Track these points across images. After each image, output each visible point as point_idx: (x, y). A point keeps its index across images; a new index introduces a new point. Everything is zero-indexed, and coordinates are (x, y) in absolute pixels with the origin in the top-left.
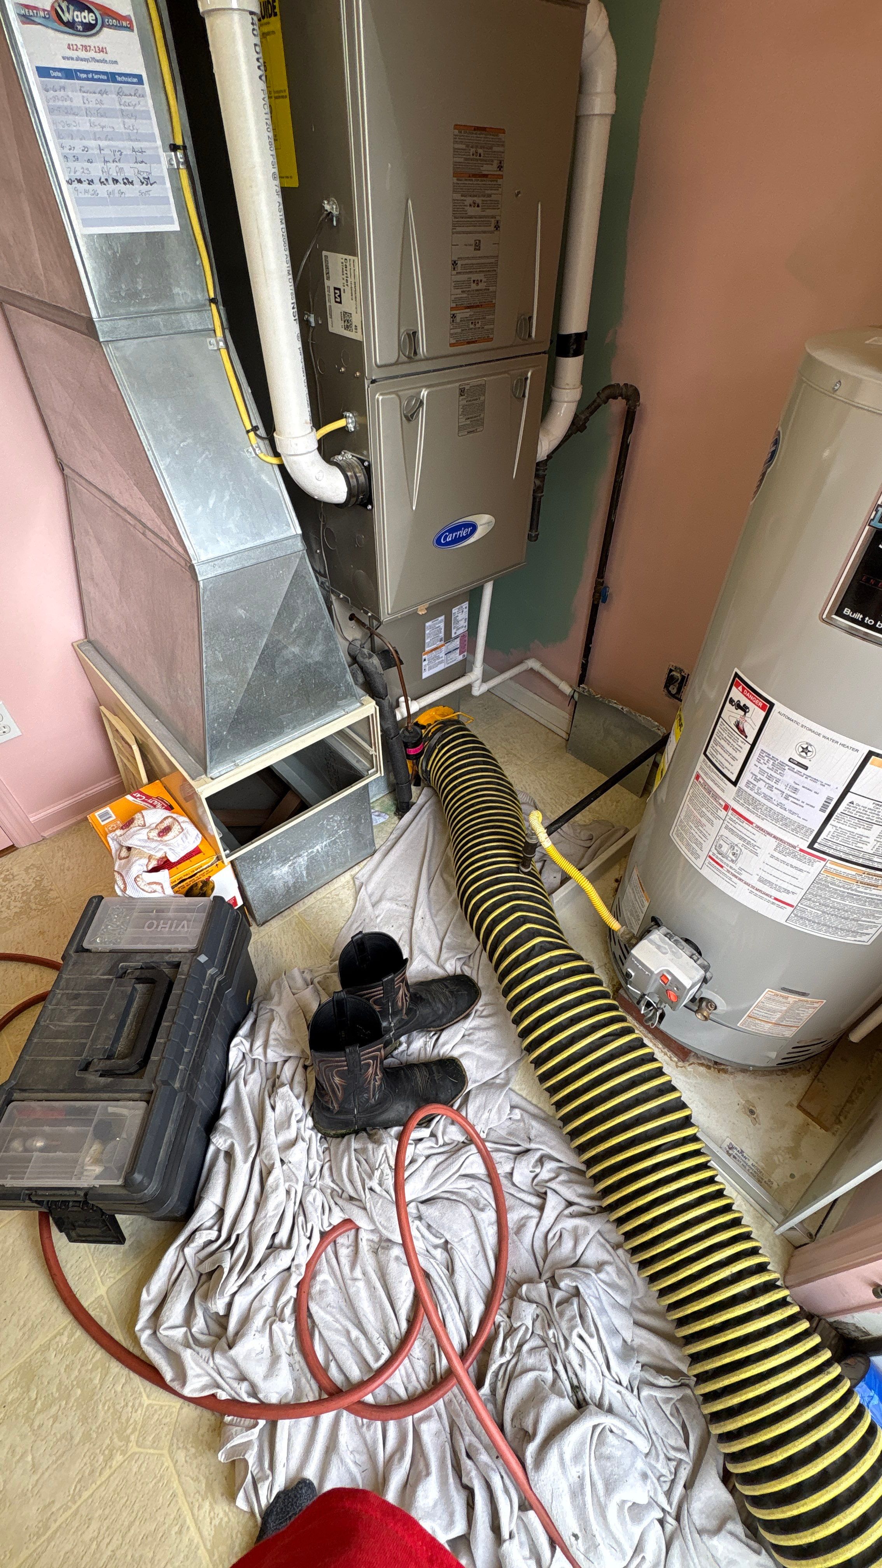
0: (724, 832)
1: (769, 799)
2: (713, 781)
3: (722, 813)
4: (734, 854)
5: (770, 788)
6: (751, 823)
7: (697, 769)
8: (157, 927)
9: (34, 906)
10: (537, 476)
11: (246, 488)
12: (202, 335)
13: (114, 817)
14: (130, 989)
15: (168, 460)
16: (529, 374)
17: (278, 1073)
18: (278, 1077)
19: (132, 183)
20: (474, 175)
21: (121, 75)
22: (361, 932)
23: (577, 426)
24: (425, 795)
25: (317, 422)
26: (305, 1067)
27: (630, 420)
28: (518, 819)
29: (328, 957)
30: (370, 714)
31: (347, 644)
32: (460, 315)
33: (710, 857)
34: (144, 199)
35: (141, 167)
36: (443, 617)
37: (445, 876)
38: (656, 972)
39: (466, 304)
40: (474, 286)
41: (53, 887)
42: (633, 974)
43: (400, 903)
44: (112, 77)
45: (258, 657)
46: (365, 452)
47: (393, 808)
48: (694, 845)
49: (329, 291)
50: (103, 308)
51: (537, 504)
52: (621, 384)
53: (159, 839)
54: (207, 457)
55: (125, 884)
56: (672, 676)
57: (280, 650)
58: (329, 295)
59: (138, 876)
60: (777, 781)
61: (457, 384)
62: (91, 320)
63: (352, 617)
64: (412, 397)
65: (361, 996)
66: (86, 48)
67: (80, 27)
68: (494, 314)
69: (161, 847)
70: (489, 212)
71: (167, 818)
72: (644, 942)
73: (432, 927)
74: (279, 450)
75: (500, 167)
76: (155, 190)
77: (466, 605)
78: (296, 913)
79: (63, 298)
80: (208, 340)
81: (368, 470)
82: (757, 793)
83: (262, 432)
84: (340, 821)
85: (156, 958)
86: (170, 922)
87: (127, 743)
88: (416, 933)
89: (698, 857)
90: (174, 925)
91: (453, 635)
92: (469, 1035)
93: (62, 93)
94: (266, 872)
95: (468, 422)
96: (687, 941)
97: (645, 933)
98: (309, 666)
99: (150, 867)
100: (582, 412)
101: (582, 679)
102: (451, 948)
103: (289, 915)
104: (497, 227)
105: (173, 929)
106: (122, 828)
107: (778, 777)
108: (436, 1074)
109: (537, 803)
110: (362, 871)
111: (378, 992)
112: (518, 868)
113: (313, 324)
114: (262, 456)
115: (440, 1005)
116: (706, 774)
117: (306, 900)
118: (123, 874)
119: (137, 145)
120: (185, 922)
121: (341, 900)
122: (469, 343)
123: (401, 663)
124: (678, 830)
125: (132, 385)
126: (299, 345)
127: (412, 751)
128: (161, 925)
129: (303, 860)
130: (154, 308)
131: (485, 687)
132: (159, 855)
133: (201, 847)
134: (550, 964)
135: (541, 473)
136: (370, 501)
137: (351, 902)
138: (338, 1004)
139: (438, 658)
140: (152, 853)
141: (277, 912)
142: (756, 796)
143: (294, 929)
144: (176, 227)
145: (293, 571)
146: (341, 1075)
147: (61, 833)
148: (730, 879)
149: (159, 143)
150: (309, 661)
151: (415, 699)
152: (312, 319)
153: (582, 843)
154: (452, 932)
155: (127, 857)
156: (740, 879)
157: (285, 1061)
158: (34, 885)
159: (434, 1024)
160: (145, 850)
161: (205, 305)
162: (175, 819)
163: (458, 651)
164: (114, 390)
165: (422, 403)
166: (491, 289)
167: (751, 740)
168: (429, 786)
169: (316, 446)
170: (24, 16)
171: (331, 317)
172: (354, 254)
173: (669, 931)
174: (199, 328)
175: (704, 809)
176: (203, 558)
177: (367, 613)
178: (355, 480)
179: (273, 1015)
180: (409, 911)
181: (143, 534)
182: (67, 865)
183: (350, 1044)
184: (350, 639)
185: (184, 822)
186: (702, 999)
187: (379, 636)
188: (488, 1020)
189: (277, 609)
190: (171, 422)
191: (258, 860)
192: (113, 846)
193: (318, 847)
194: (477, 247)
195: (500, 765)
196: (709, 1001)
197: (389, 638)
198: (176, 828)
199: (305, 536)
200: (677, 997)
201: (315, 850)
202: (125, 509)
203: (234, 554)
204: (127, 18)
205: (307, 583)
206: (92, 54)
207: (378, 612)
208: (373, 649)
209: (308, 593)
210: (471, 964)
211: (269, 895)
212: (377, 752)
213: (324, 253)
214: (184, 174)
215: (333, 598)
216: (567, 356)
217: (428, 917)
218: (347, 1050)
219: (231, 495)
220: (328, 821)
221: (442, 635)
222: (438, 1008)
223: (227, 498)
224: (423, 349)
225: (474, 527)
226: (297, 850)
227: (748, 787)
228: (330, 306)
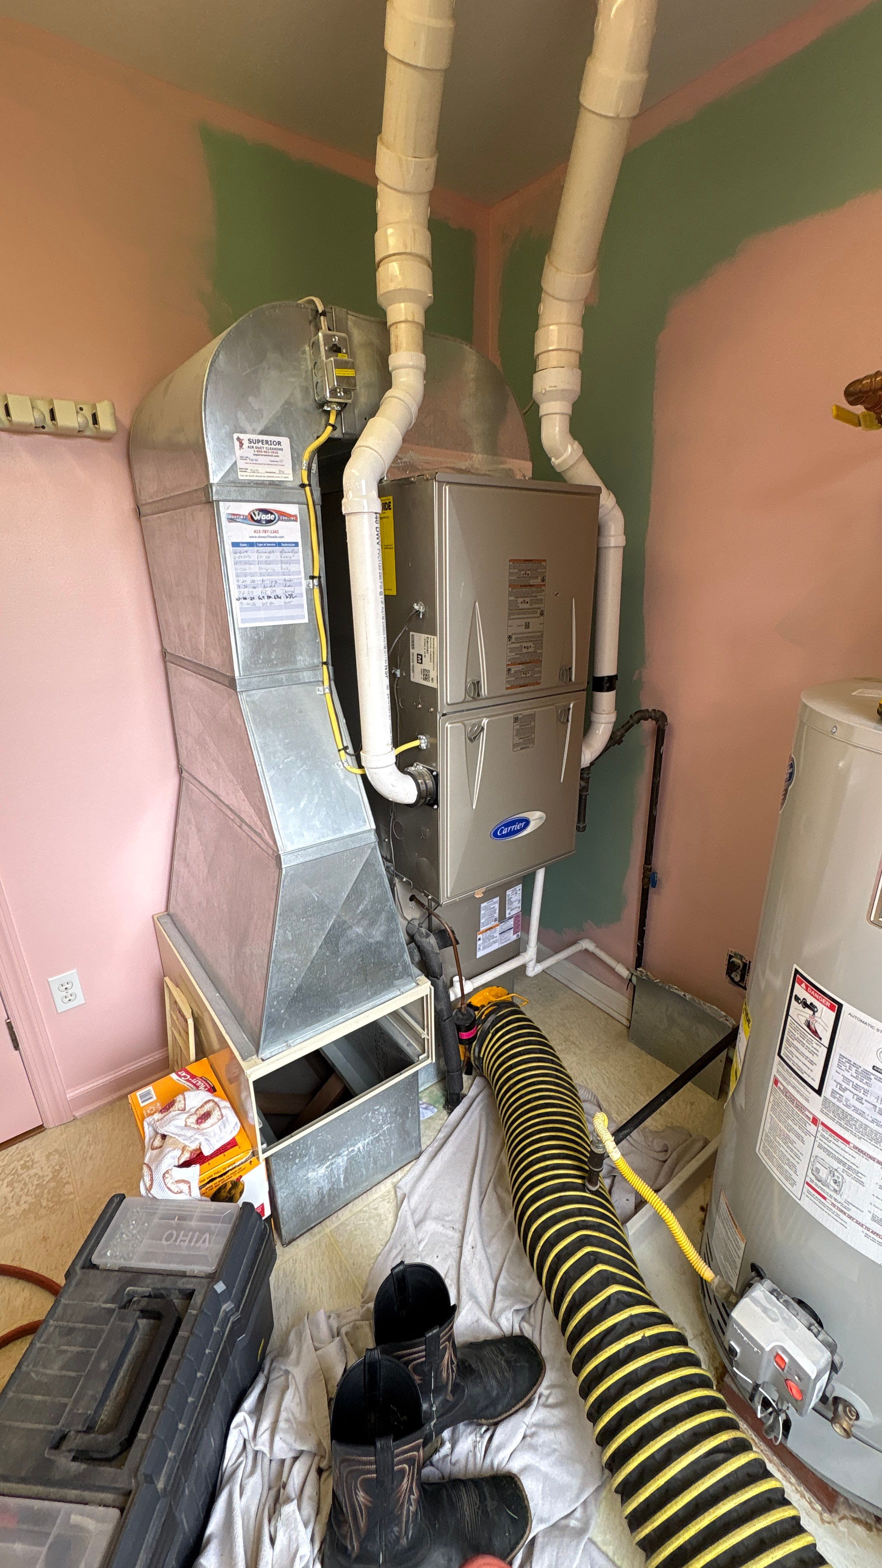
0: (817, 1151)
1: (862, 1114)
2: (794, 1087)
3: (812, 1128)
4: (835, 1182)
5: (860, 1100)
6: (848, 1143)
7: (774, 1072)
8: (176, 1240)
9: (44, 1203)
10: (582, 778)
11: (333, 792)
12: (314, 685)
13: (155, 1098)
14: (131, 1325)
15: (272, 772)
16: (571, 705)
17: (284, 1479)
18: (284, 1486)
19: (280, 598)
20: (524, 586)
21: (284, 543)
22: (402, 1262)
23: (615, 740)
24: (478, 1086)
25: (396, 744)
26: (320, 1471)
27: (660, 736)
28: (581, 1121)
29: (359, 1296)
30: (424, 995)
31: (406, 923)
32: (514, 669)
33: (808, 1184)
34: (287, 606)
35: (287, 589)
36: (498, 899)
37: (499, 1190)
38: (767, 1349)
39: (519, 661)
40: (525, 650)
41: (70, 1180)
42: (738, 1350)
43: (447, 1225)
44: (279, 544)
45: (324, 937)
46: (434, 764)
47: (442, 1101)
48: (786, 1167)
49: (413, 656)
50: (244, 671)
51: (583, 801)
52: (650, 710)
53: (196, 1126)
54: (304, 769)
55: (152, 1180)
56: (733, 962)
57: (345, 930)
58: (413, 659)
59: (167, 1172)
60: (866, 1092)
61: (512, 715)
62: (233, 679)
63: (412, 898)
64: (474, 726)
65: (399, 1358)
66: (265, 531)
67: (264, 522)
68: (541, 667)
69: (197, 1136)
70: (534, 606)
71: (209, 1101)
72: (745, 1302)
73: (484, 1262)
74: (363, 764)
75: (543, 580)
76: (294, 601)
77: (520, 887)
78: (327, 1230)
79: (216, 662)
80: (317, 688)
81: (436, 778)
82: (847, 1106)
83: (351, 750)
84: (386, 1114)
85: (168, 1283)
86: (191, 1233)
87: (183, 1016)
88: (465, 1269)
89: (794, 1183)
90: (195, 1239)
91: (507, 916)
92: (533, 1435)
93: (245, 554)
94: (301, 1174)
95: (521, 740)
96: (800, 1303)
97: (745, 1288)
98: (370, 945)
99: (182, 1161)
100: (618, 730)
101: (639, 963)
102: (508, 1294)
103: (319, 1232)
104: (542, 614)
105: (192, 1244)
106: (161, 1112)
107: (866, 1087)
108: (489, 1502)
109: (602, 1102)
110: (405, 1177)
111: (418, 1353)
112: (584, 1185)
113: (399, 676)
114: (349, 768)
115: (494, 1383)
116: (785, 1079)
117: (340, 1213)
118: (153, 1168)
119: (287, 578)
120: (207, 1235)
121: (379, 1215)
122: (520, 687)
123: (457, 943)
124: (764, 1147)
125: (254, 720)
126: (388, 692)
127: (465, 1036)
128: (181, 1238)
129: (341, 1161)
130: (281, 669)
131: (539, 968)
132: (193, 1146)
133: (238, 1140)
134: (631, 1326)
135: (585, 776)
136: (436, 802)
137: (391, 1219)
138: (369, 1367)
139: (493, 937)
140: (187, 1143)
141: (307, 1227)
142: (846, 1109)
143: (323, 1254)
144: (306, 621)
145: (365, 859)
146: (368, 1486)
147: (91, 1113)
148: (838, 1216)
149: (303, 575)
150: (372, 941)
151: (469, 979)
152: (398, 673)
153: (655, 1155)
154: (508, 1271)
155: (161, 1147)
156: (850, 1217)
157: (295, 1459)
158: (51, 1176)
159: (488, 1413)
160: (180, 1139)
161: (318, 666)
162: (216, 1103)
163: (512, 931)
164: (239, 722)
165: (483, 729)
166: (539, 651)
167: (826, 1041)
168: (482, 1075)
169: (394, 760)
170: (231, 519)
171: (413, 672)
172: (435, 634)
173: (776, 1287)
174: (312, 680)
175: (790, 1122)
176: (290, 848)
177: (427, 896)
178: (424, 785)
179: (287, 1380)
180: (457, 1235)
181: (240, 827)
182: (90, 1153)
183: (383, 1435)
184: (409, 918)
185: (225, 1107)
186: (836, 1400)
187: (437, 916)
188: (556, 1412)
189: (347, 893)
190: (280, 745)
191: (294, 1157)
192: (148, 1131)
193: (360, 1145)
194: (527, 626)
195: (557, 1054)
196: (847, 1404)
197: (447, 919)
198: (216, 1115)
199: (378, 831)
200: (801, 1392)
201: (356, 1149)
202: (228, 806)
203: (315, 845)
204: (295, 516)
205: (376, 870)
206: (269, 534)
207: (438, 897)
208: (430, 929)
209: (376, 879)
210: (532, 1320)
211: (300, 1206)
212: (429, 1035)
213: (411, 633)
214: (317, 591)
215: (396, 880)
216: (601, 690)
217: (479, 1246)
218: (378, 1445)
219: (319, 798)
220: (373, 1113)
221: (497, 915)
222: (492, 1386)
223: (316, 800)
224: (484, 692)
225: (527, 822)
226: (336, 1148)
227: (834, 1097)
228: (413, 666)
